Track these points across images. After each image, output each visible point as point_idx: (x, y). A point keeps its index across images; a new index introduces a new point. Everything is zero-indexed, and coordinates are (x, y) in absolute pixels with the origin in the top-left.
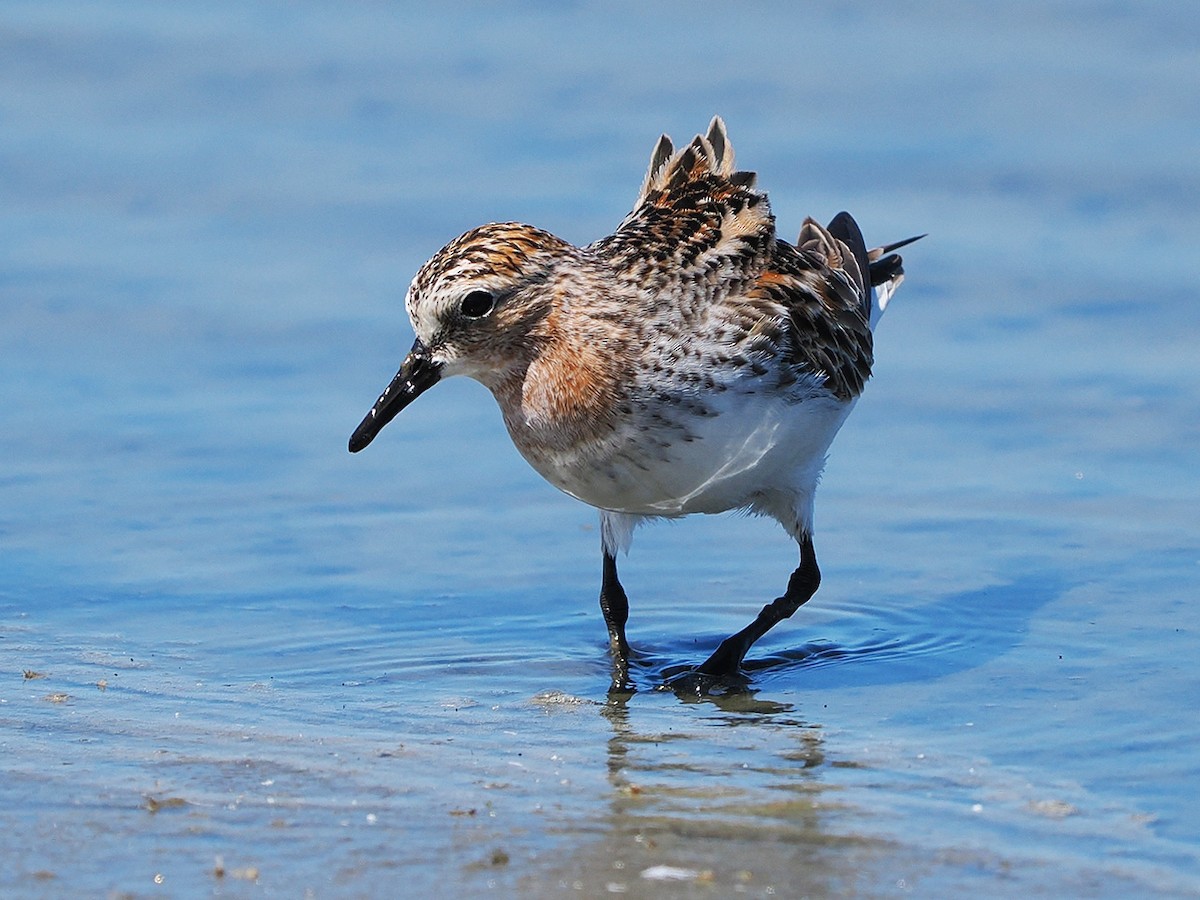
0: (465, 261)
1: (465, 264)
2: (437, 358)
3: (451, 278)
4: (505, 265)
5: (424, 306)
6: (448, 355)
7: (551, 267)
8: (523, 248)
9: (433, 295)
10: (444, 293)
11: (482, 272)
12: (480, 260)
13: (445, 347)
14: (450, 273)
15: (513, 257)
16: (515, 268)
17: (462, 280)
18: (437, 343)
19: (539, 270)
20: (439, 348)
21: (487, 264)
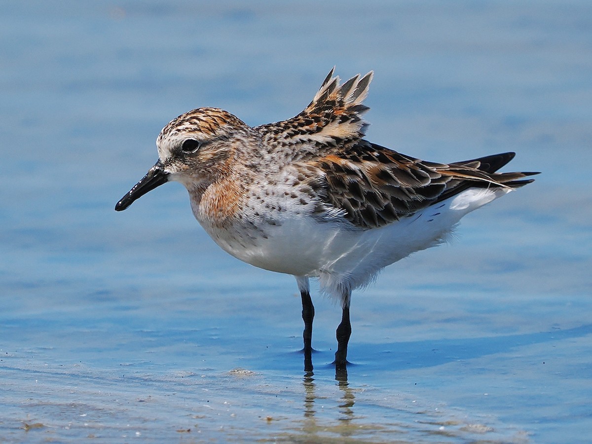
0: (188, 123)
1: (187, 125)
2: (167, 170)
3: (179, 130)
4: (207, 128)
5: (163, 143)
6: (172, 169)
7: (232, 134)
8: (219, 122)
9: (168, 138)
10: (174, 138)
11: (195, 130)
12: (195, 123)
13: (171, 165)
14: (179, 128)
15: (212, 125)
16: (213, 131)
17: (184, 132)
18: (168, 163)
19: (225, 134)
20: (168, 166)
21: (198, 126)
